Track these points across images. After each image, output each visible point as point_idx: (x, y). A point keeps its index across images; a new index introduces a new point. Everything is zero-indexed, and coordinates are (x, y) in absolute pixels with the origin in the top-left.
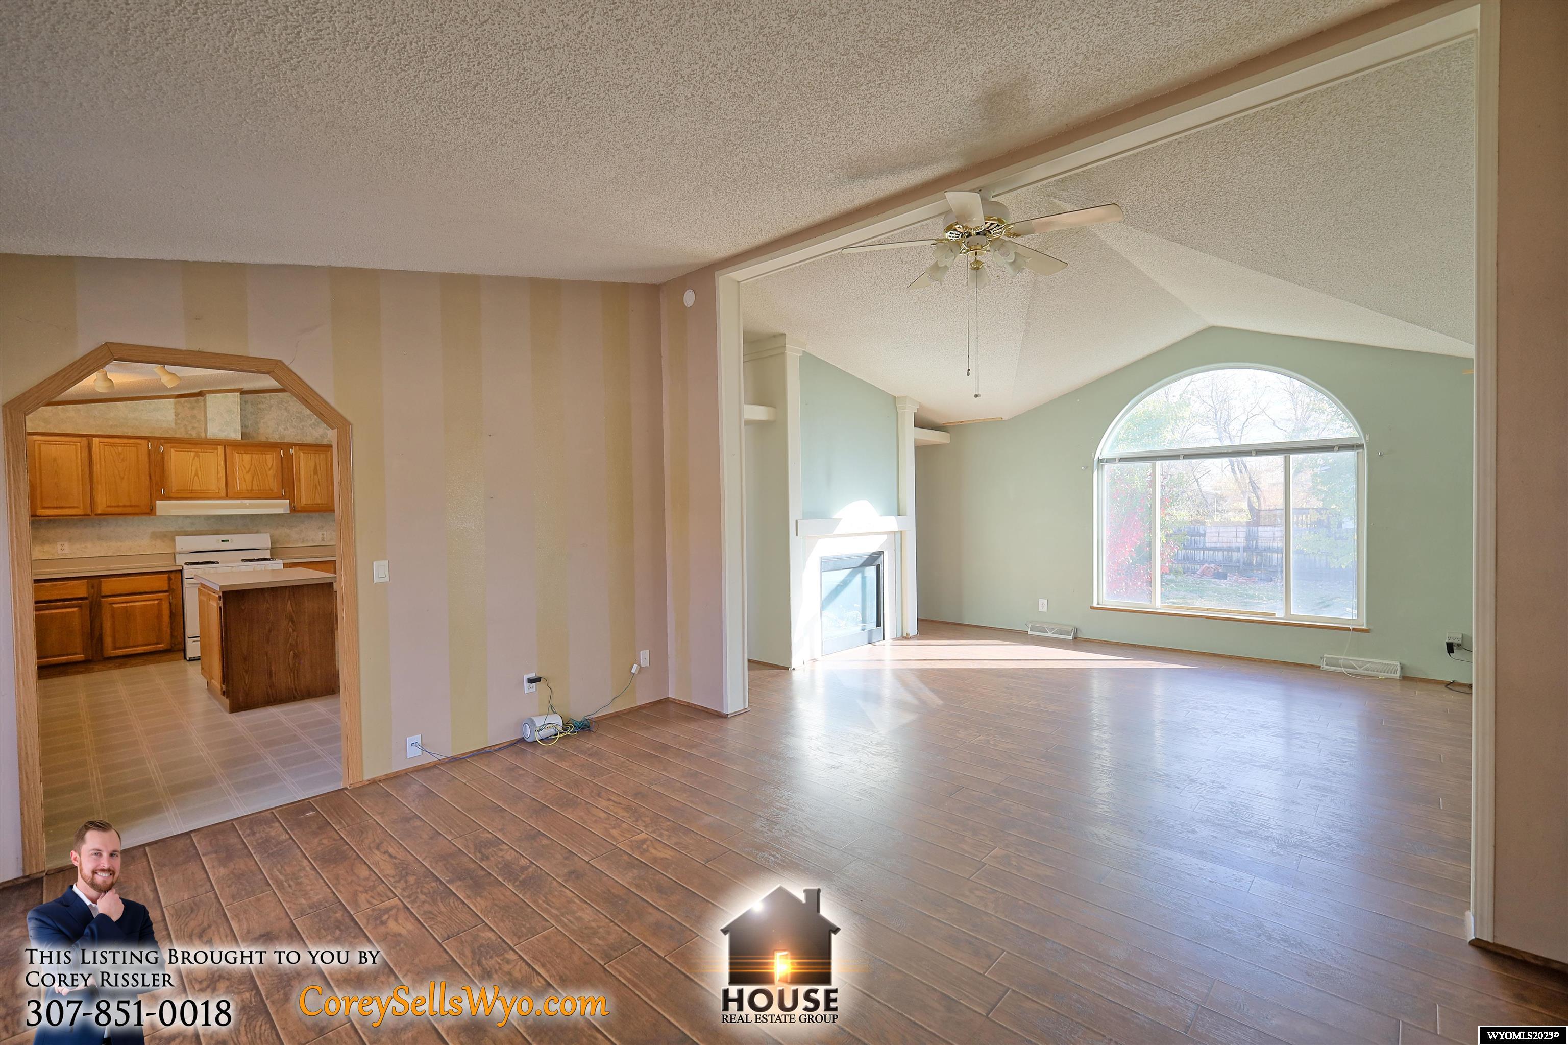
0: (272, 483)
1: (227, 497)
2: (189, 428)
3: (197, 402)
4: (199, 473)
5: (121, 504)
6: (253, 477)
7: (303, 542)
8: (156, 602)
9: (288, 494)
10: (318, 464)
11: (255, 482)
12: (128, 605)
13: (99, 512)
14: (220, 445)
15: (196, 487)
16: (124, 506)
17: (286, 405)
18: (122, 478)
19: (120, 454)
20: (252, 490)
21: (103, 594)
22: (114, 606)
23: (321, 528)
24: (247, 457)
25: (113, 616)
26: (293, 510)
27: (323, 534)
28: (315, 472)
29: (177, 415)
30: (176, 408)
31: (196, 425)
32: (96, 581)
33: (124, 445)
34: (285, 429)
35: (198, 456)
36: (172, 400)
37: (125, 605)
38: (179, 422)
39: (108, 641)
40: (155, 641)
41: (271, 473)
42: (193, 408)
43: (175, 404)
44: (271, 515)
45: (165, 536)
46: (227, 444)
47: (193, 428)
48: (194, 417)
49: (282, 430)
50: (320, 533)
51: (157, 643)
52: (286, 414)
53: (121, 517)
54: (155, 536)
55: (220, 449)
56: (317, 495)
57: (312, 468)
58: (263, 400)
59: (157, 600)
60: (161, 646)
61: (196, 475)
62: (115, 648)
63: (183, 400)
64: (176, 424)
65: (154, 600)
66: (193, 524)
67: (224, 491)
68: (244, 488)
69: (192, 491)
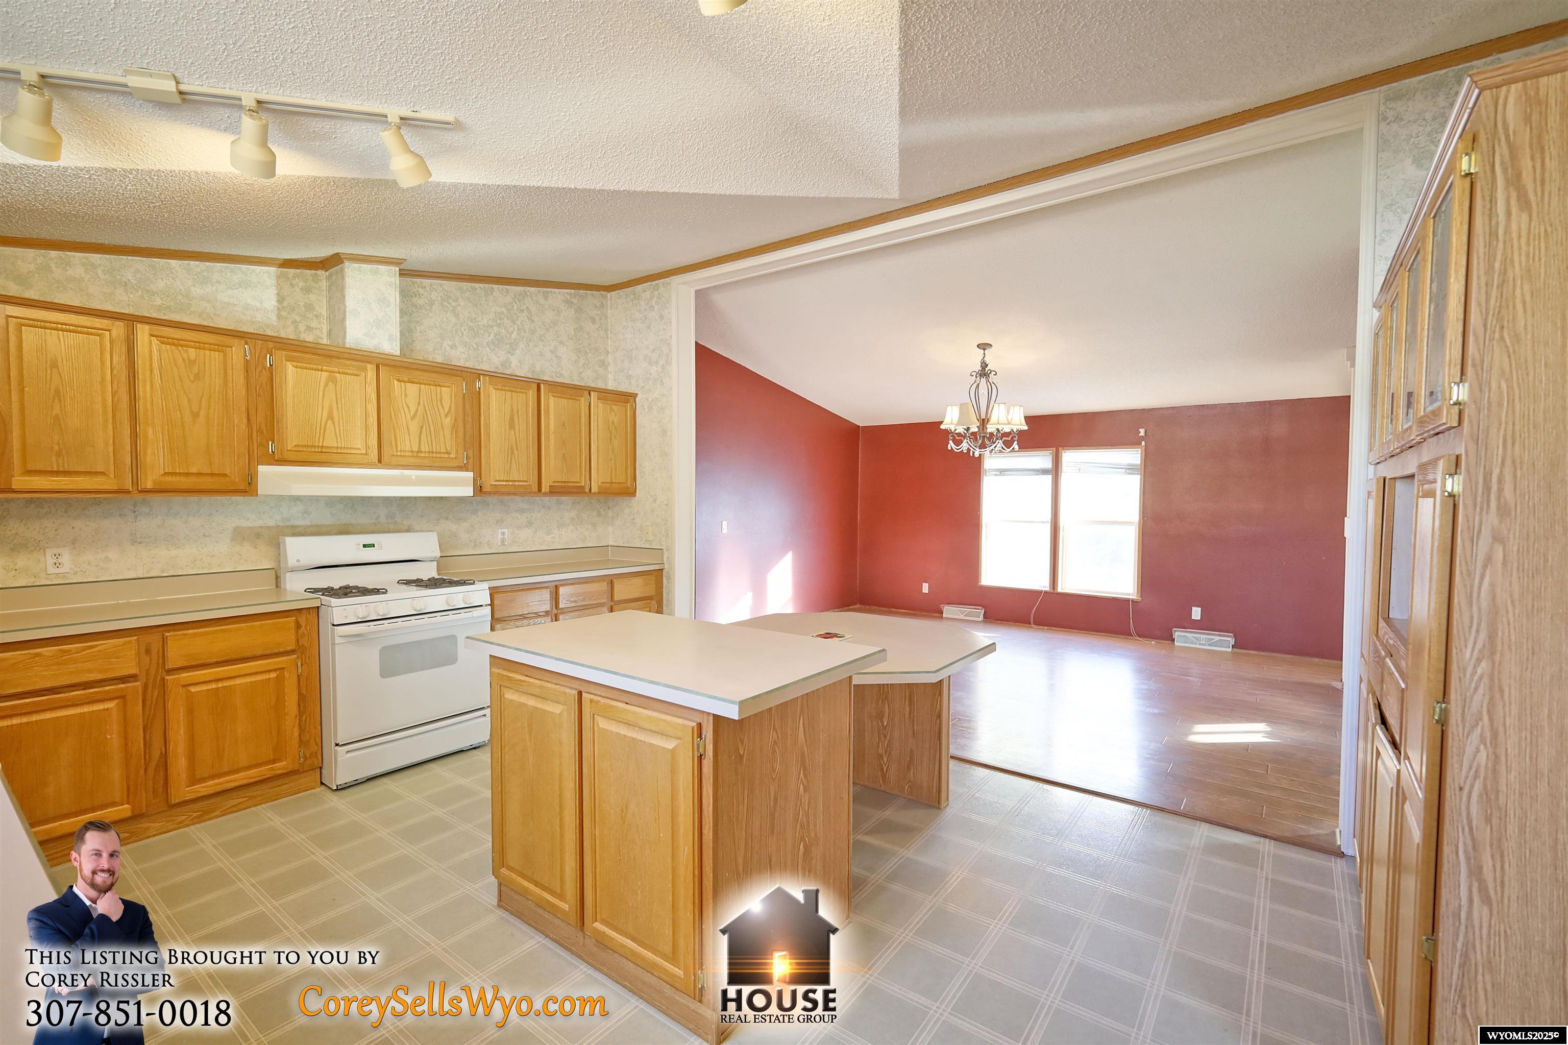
0: (447, 442)
1: (380, 461)
2: (302, 327)
3: (316, 279)
4: (335, 413)
5: (194, 470)
6: (422, 428)
7: (475, 546)
8: (273, 675)
9: (471, 461)
10: (515, 411)
11: (424, 437)
12: (220, 685)
13: (149, 485)
14: (370, 362)
15: (330, 441)
16: (199, 474)
17: (454, 304)
18: (195, 415)
19: (192, 363)
20: (419, 451)
21: (169, 666)
22: (193, 689)
23: (500, 522)
24: (412, 389)
25: (190, 712)
26: (479, 490)
27: (503, 534)
28: (512, 426)
29: (281, 299)
30: (279, 287)
31: (314, 324)
32: (154, 639)
33: (200, 346)
34: (452, 347)
35: (334, 380)
36: (273, 270)
37: (214, 686)
38: (284, 314)
39: (180, 765)
40: (271, 757)
41: (448, 421)
42: (307, 290)
43: (278, 277)
44: (430, 498)
45: (258, 536)
46: (380, 362)
47: (309, 328)
48: (309, 307)
49: (448, 349)
50: (500, 531)
51: (274, 761)
52: (453, 320)
53: (194, 499)
54: (240, 535)
55: (371, 369)
56: (514, 465)
57: (508, 417)
58: (421, 291)
59: (275, 670)
60: (280, 766)
61: (330, 417)
62: (194, 780)
63: (292, 272)
64: (279, 317)
65: (269, 671)
66: (306, 512)
67: (376, 452)
68: (408, 448)
69: (323, 450)
